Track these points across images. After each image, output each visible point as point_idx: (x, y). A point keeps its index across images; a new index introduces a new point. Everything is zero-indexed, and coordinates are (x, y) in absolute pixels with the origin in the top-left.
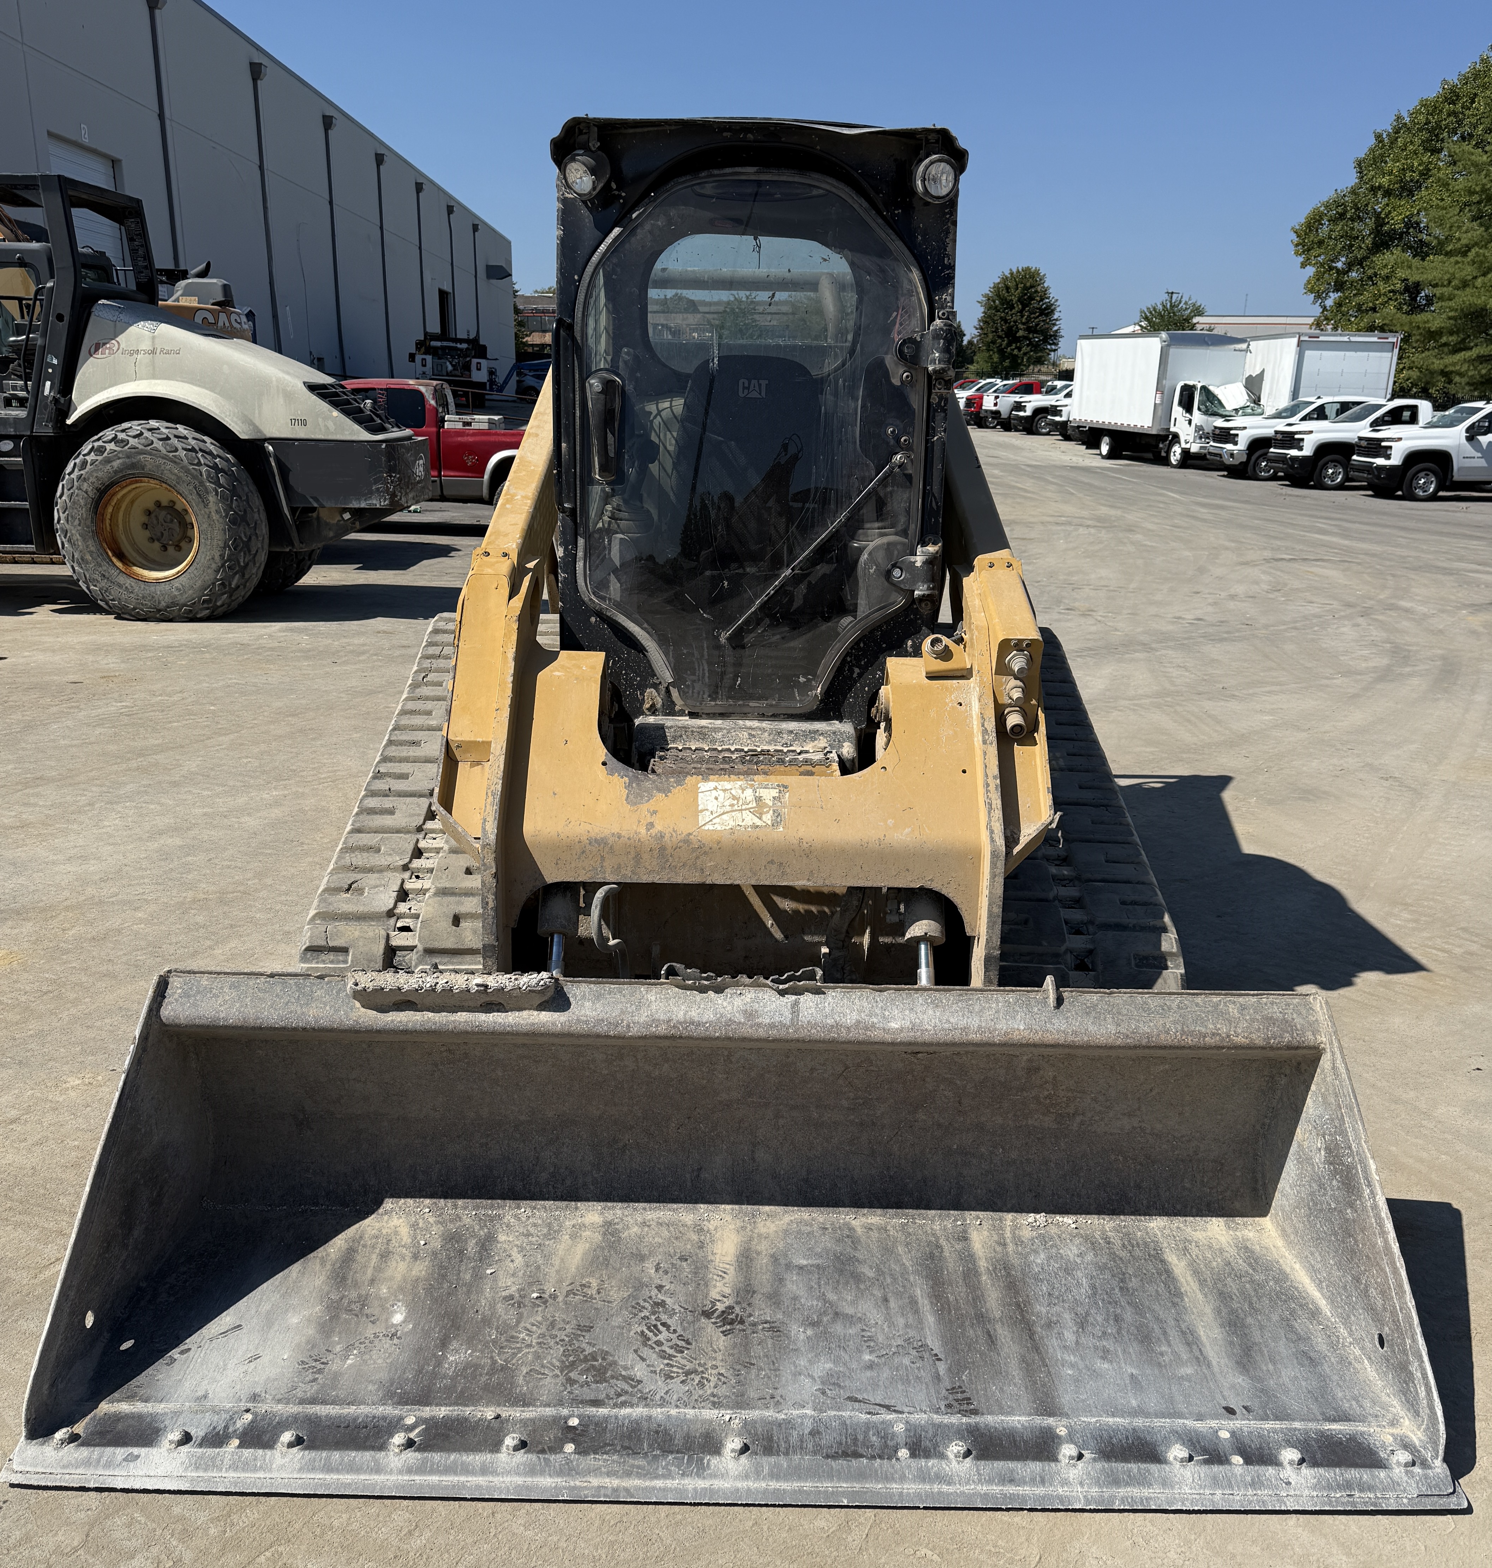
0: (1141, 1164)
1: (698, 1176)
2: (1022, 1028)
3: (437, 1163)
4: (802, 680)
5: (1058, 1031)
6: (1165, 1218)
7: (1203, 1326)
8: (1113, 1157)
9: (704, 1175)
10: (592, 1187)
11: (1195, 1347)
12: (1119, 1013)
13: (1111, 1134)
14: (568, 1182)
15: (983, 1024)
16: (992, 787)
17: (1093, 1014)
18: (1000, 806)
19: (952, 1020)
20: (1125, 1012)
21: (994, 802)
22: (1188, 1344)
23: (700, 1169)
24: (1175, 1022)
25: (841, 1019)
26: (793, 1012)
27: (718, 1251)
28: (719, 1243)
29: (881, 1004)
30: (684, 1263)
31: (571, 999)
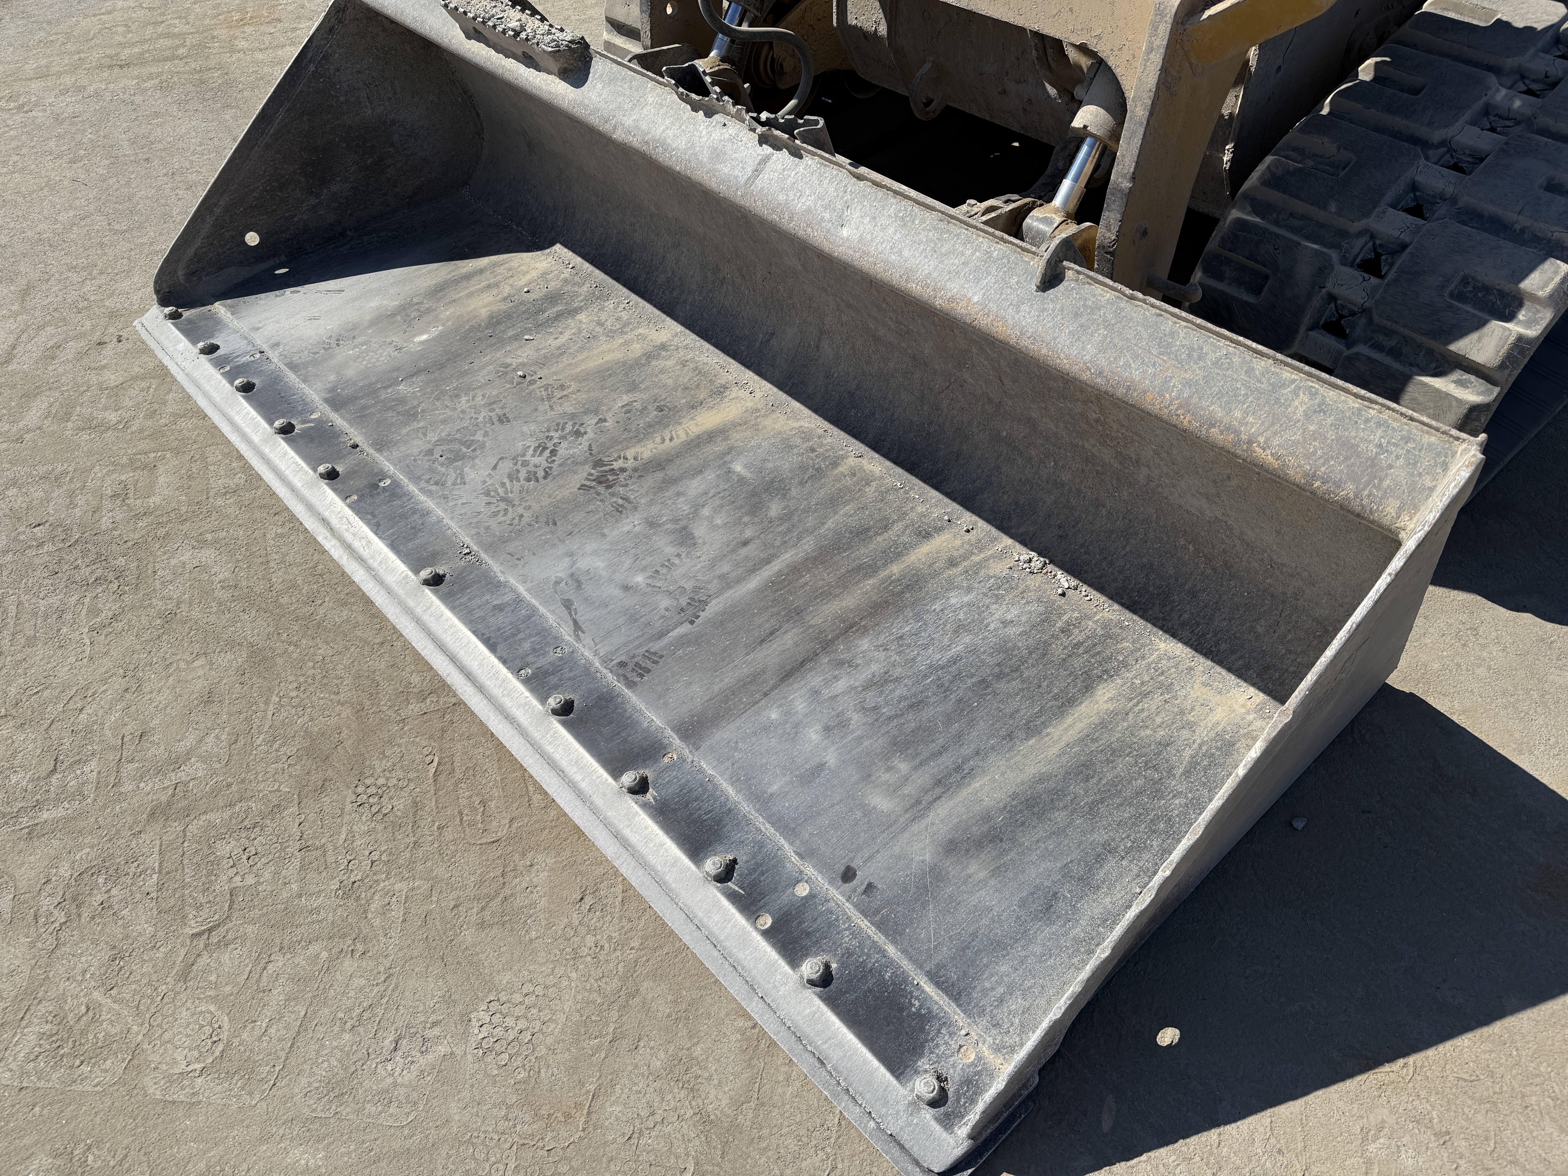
0: (1214, 570)
1: (768, 341)
3: (602, 226)
6: (1188, 650)
7: (993, 780)
8: (1182, 542)
9: (774, 342)
10: (688, 307)
11: (938, 790)
12: (1121, 334)
13: (1188, 512)
14: (675, 293)
15: (935, 275)
19: (906, 253)
22: (938, 783)
23: (773, 334)
25: (793, 200)
26: (756, 170)
27: (699, 419)
28: (714, 412)
29: (848, 197)
30: (655, 413)
31: (591, 75)
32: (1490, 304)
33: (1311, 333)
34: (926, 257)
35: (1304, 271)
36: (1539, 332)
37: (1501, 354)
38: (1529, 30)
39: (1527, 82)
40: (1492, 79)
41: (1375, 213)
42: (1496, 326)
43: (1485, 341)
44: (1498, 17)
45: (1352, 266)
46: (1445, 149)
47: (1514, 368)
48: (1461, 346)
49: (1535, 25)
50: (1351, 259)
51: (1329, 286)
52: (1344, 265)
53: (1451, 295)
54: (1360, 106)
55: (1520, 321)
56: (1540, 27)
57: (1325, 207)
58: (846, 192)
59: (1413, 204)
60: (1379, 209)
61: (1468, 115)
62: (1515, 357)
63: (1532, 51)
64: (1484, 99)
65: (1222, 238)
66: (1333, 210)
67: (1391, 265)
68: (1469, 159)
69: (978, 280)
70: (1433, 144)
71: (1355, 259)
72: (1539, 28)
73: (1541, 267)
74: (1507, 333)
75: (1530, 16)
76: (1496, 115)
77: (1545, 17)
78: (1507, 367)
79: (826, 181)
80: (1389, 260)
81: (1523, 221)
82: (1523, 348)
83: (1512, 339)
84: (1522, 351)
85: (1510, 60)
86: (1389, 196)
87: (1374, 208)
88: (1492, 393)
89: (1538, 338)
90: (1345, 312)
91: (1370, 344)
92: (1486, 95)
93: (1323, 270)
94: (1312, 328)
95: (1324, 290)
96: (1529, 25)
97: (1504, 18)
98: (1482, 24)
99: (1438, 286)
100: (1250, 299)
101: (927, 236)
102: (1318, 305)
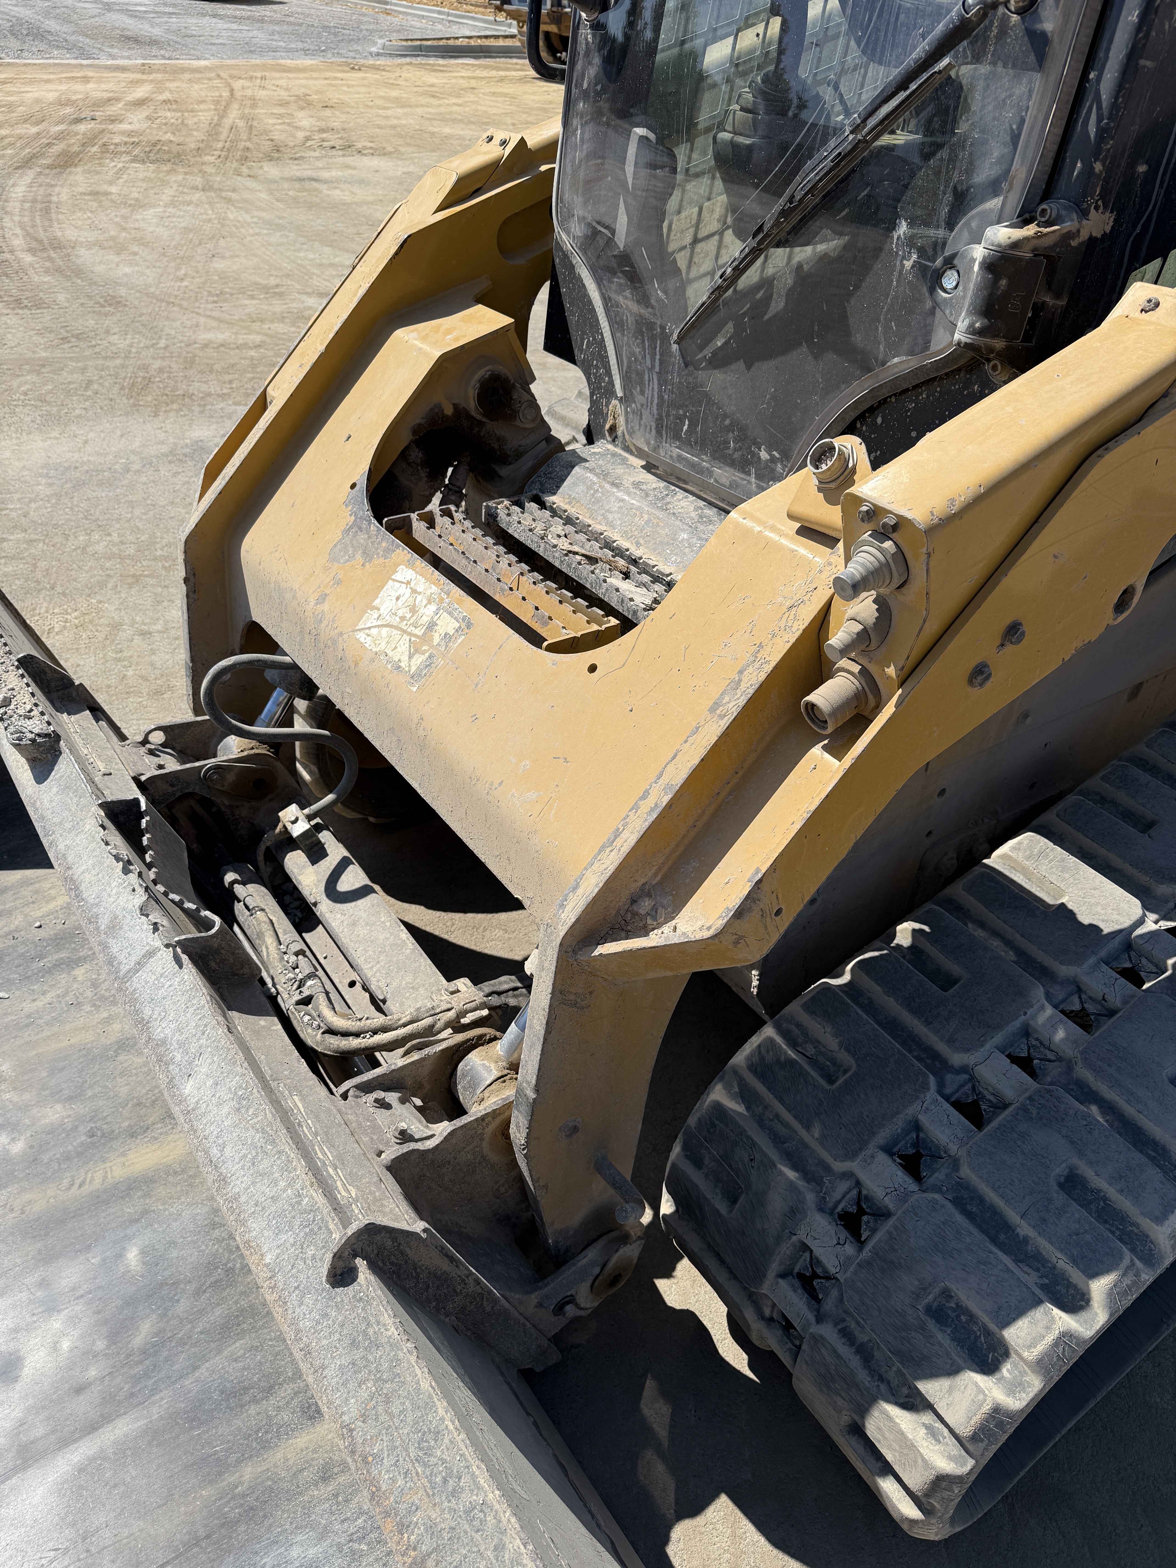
2: (268, 1259)
4: (764, 455)
5: (293, 1323)
12: (387, 1401)
15: (243, 1199)
16: (650, 802)
17: (358, 1354)
18: (626, 848)
19: (228, 1151)
20: (395, 1409)
21: (624, 836)
24: (431, 1528)
25: (156, 1020)
26: (139, 963)
27: (131, 1156)
28: (155, 1146)
29: (203, 1042)
30: (83, 1138)
31: (53, 773)
32: (972, 1338)
33: (781, 1281)
34: (243, 1168)
35: (776, 1204)
36: (1024, 1403)
37: (972, 1422)
38: (1094, 929)
39: (1084, 996)
40: (1039, 992)
41: (861, 1157)
42: (973, 1379)
43: (957, 1395)
44: (1064, 900)
45: (831, 1213)
46: (966, 1076)
47: (990, 1443)
48: (929, 1388)
49: (1102, 925)
50: (830, 1205)
51: (801, 1235)
52: (821, 1210)
53: (929, 1310)
54: (879, 989)
55: (1003, 1377)
56: (1107, 929)
57: (808, 1127)
58: (203, 1034)
59: (911, 1151)
60: (868, 1152)
61: (998, 1038)
62: (990, 1429)
63: (1092, 961)
64: (1023, 1018)
65: (699, 1119)
66: (817, 1135)
67: (874, 1231)
68: (992, 1098)
69: (279, 1232)
70: (952, 1067)
71: (836, 1206)
72: (1106, 931)
73: (1032, 1313)
74: (981, 1397)
75: (1099, 909)
76: (1037, 1039)
77: (1115, 917)
78: (982, 1441)
79: (191, 1010)
80: (871, 1224)
81: (1025, 1229)
82: (1002, 1422)
83: (986, 1408)
84: (1000, 1425)
85: (1064, 968)
86: (882, 1136)
87: (861, 1149)
88: (963, 1464)
89: (1022, 1410)
90: (819, 1271)
91: (839, 1327)
92: (1025, 1014)
93: (795, 1213)
94: (783, 1276)
95: (794, 1238)
96: (1094, 923)
97: (1070, 906)
98: (1050, 901)
99: (913, 1293)
100: (722, 1207)
101: (253, 1137)
102: (788, 1252)
